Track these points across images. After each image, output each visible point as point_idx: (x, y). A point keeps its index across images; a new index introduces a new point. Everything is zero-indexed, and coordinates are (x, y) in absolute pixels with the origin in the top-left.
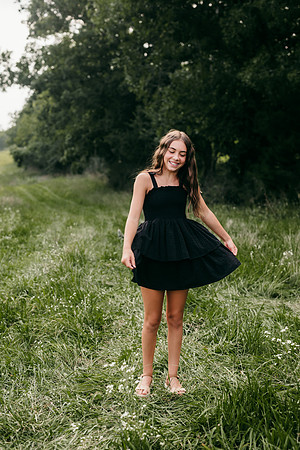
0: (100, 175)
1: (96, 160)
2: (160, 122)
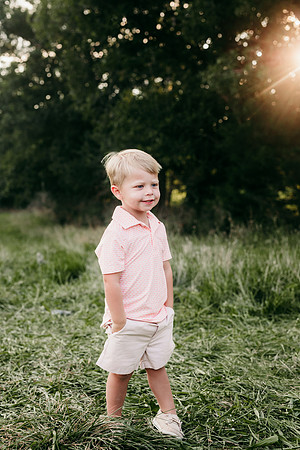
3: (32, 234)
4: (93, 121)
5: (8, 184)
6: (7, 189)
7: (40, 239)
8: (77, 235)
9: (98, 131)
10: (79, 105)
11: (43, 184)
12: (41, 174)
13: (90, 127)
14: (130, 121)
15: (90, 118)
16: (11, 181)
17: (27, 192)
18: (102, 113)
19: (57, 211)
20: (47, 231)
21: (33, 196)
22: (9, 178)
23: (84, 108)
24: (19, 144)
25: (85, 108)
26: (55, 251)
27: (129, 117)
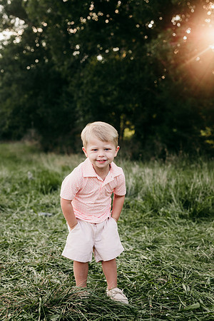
0: (35, 143)
1: (33, 131)
2: (80, 98)
3: (24, 159)
4: (69, 78)
5: (8, 123)
6: (7, 127)
7: (30, 162)
8: (57, 160)
9: (72, 86)
10: (59, 67)
11: (32, 123)
12: (31, 116)
13: (67, 83)
14: (95, 78)
15: (67, 76)
16: (10, 120)
17: (21, 129)
18: (75, 72)
19: (42, 143)
20: (35, 157)
21: (25, 132)
22: (8, 118)
23: (62, 68)
24: (15, 95)
25: (64, 69)
26: (41, 171)
27: (94, 76)
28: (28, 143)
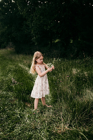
11: (10, 40)
13: (26, 20)
21: (7, 44)
23: (23, 13)
28: (9, 49)
